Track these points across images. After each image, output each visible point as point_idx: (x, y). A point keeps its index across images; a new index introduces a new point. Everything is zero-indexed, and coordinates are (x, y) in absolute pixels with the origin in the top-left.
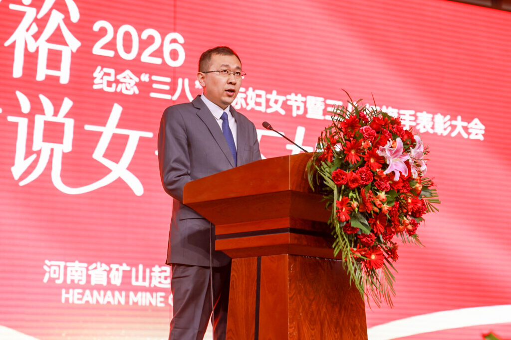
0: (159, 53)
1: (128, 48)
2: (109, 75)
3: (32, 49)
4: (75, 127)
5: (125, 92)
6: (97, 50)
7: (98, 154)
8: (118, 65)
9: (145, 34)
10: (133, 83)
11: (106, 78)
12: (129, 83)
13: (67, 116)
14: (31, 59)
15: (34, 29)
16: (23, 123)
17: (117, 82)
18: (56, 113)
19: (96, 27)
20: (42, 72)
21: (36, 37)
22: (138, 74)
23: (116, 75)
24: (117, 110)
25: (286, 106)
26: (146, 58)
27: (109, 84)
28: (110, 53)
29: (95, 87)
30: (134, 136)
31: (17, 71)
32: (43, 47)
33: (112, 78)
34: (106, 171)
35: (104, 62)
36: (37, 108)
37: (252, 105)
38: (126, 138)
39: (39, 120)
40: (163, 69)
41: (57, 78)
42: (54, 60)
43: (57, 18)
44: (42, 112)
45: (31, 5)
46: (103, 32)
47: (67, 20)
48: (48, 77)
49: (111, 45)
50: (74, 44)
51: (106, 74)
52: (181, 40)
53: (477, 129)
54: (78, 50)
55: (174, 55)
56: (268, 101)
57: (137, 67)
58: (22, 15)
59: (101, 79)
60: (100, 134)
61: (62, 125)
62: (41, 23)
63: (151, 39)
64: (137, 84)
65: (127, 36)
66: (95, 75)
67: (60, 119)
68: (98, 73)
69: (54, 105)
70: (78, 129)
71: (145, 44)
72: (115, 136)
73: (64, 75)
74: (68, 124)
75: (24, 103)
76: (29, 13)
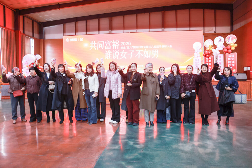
0: (128, 44)
1: (124, 44)
6: (121, 45)
7: (122, 55)
8: (123, 46)
9: (126, 42)
12: (125, 48)
13: (118, 52)
14: (114, 47)
16: (114, 53)
17: (123, 48)
19: (121, 43)
20: (116, 48)
21: (115, 45)
22: (126, 47)
24: (123, 51)
25: (143, 47)
26: (126, 45)
28: (122, 45)
30: (125, 53)
31: (113, 48)
32: (116, 46)
34: (122, 57)
35: (122, 46)
36: (115, 52)
37: (139, 48)
39: (115, 53)
40: (128, 46)
42: (117, 47)
43: (117, 43)
44: (116, 52)
46: (122, 43)
47: (118, 43)
48: (116, 49)
49: (123, 44)
50: (119, 45)
52: (130, 42)
53: (171, 46)
55: (130, 44)
56: (141, 47)
57: (125, 46)
58: (113, 43)
59: (121, 48)
60: (121, 53)
62: (115, 43)
63: (127, 43)
65: (124, 43)
67: (117, 52)
68: (121, 47)
70: (119, 53)
71: (126, 43)
72: (123, 53)
73: (118, 48)
74: (118, 53)
75: (114, 51)
76: (114, 43)
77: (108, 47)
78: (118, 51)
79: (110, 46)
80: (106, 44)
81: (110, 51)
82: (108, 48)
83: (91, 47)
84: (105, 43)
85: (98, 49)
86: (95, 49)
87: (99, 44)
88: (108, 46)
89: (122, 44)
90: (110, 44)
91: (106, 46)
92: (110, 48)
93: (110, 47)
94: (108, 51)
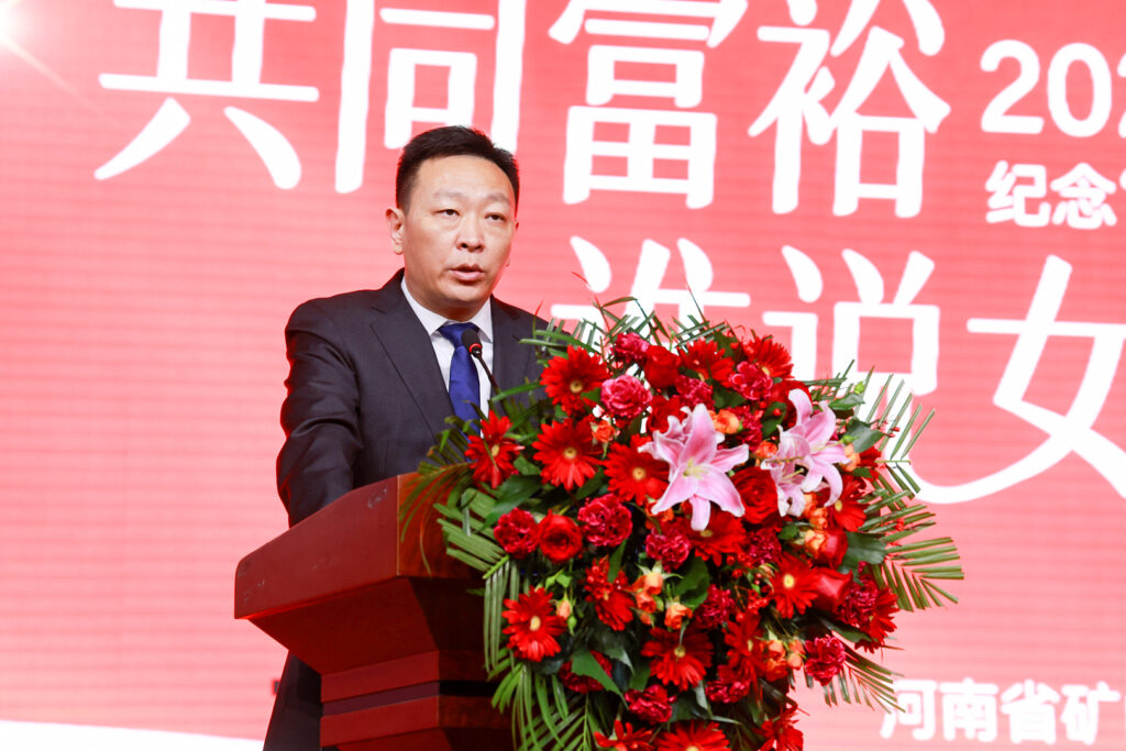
2: (1029, 181)
3: (819, 137)
4: (945, 325)
5: (1076, 223)
6: (996, 119)
7: (1010, 394)
8: (1055, 152)
10: (1099, 196)
11: (1024, 192)
12: (1086, 199)
13: (920, 299)
14: (818, 161)
15: (826, 83)
17: (1054, 198)
18: (889, 295)
19: (990, 60)
20: (848, 194)
21: (830, 103)
22: (1112, 172)
23: (1050, 178)
24: (1056, 274)
27: (1032, 206)
28: (1032, 125)
29: (992, 218)
30: (1108, 338)
31: (785, 197)
32: (849, 128)
33: (1038, 191)
34: (1033, 438)
35: (1015, 149)
36: (840, 286)
38: (1086, 344)
39: (847, 318)
41: (889, 205)
42: (879, 158)
43: (884, 49)
44: (851, 294)
45: (814, 25)
46: (1010, 69)
47: (911, 53)
48: (864, 203)
49: (1034, 103)
50: (929, 109)
51: (1021, 181)
54: (945, 125)
57: (1109, 153)
58: (791, 50)
59: (1008, 195)
60: (1010, 341)
61: (908, 324)
62: (843, 67)
64: (1109, 199)
65: (1079, 77)
66: (990, 185)
67: (901, 308)
68: (999, 180)
69: (884, 273)
70: (951, 332)
72: (1054, 343)
73: (907, 195)
74: (926, 324)
75: (807, 277)
76: (814, 45)
77: (641, 151)
78: (919, 268)
79: (704, 128)
80: (601, 61)
81: (697, 264)
82: (641, 179)
83: (157, 99)
84: (564, 30)
85: (350, 171)
86: (282, 163)
87: (386, 39)
88: (643, 123)
89: (1016, 110)
90: (691, 67)
91: (579, 122)
92: (699, 190)
93: (702, 153)
94: (653, 258)
